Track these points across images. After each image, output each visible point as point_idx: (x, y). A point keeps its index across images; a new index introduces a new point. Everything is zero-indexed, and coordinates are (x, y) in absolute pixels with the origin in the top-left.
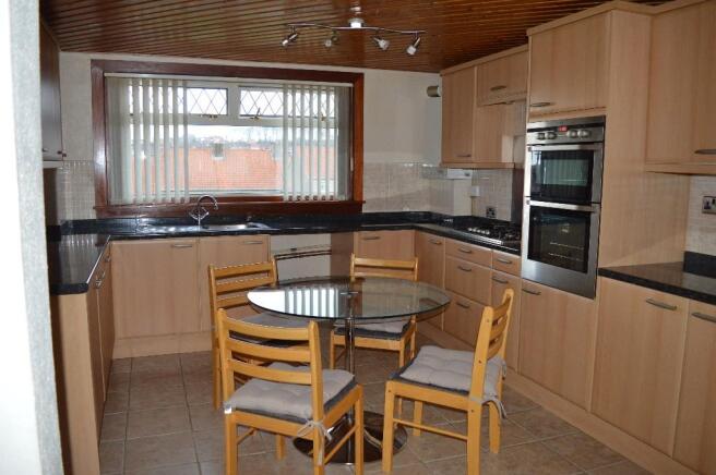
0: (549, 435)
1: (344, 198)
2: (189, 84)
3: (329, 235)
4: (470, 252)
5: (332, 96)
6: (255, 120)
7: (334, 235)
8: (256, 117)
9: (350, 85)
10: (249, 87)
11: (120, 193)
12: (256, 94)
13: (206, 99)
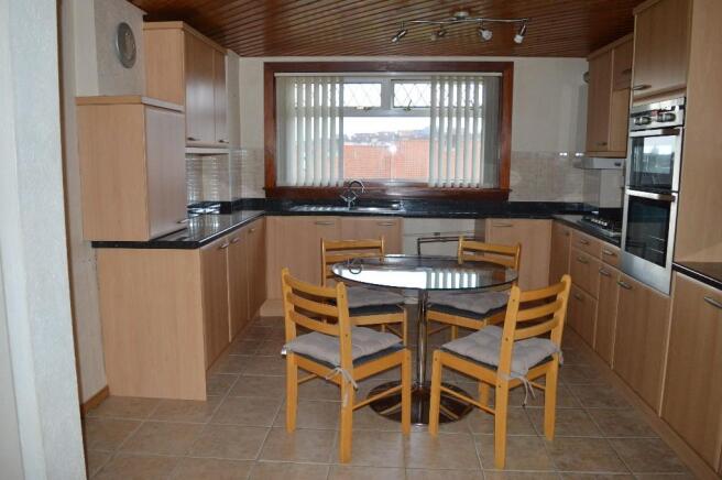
0: (621, 435)
1: (490, 185)
2: (345, 80)
3: (473, 221)
4: (587, 243)
5: (481, 86)
6: (408, 111)
7: (478, 221)
8: (408, 108)
9: (500, 74)
10: (401, 81)
11: (285, 176)
12: (409, 86)
13: (362, 93)
